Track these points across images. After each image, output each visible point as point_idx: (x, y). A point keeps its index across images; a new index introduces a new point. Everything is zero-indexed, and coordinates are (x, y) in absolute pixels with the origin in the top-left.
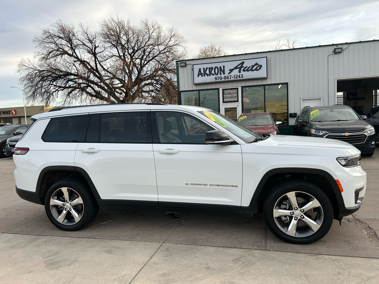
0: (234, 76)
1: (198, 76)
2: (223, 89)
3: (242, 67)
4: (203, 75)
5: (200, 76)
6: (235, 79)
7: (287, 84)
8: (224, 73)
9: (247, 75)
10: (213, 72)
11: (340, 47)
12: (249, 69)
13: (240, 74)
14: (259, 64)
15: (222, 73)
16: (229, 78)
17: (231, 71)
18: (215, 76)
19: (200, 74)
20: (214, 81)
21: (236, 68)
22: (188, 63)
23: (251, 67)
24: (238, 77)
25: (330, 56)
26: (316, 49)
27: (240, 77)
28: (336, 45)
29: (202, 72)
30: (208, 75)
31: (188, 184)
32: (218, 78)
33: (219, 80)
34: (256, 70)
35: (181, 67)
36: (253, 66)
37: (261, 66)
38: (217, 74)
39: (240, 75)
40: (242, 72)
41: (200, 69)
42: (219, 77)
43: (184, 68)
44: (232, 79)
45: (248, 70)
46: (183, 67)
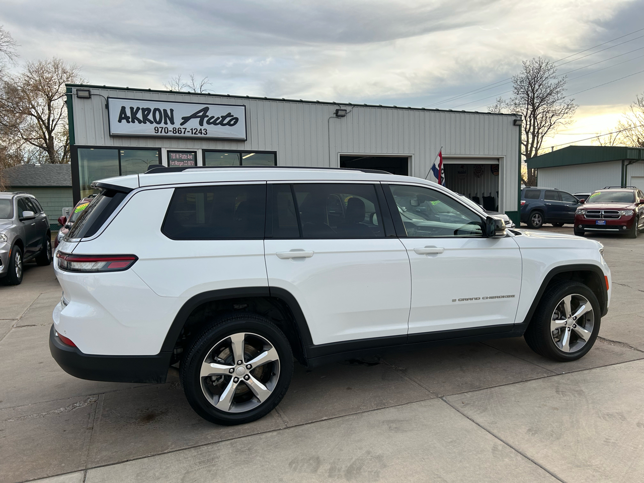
0: (192, 129)
1: (120, 121)
2: (168, 151)
3: (205, 116)
4: (130, 120)
5: (124, 121)
6: (194, 135)
7: (275, 153)
8: (173, 123)
9: (214, 131)
10: (150, 117)
11: (343, 108)
12: (217, 122)
13: (203, 128)
14: (233, 116)
15: (168, 121)
16: (183, 132)
17: (186, 120)
18: (155, 125)
19: (123, 116)
20: (153, 133)
21: (194, 116)
22: (93, 91)
23: (221, 119)
24: (199, 133)
25: (331, 119)
26: (313, 106)
27: (201, 133)
28: (339, 104)
29: (129, 114)
30: (140, 122)
31: (455, 300)
32: (160, 130)
33: (163, 134)
34: (229, 124)
35: (79, 97)
36: (224, 118)
37: (237, 120)
38: (159, 123)
39: (202, 130)
40: (205, 125)
41: (123, 108)
42: (163, 128)
43: (86, 100)
44: (187, 134)
45: (215, 123)
46: (82, 100)
